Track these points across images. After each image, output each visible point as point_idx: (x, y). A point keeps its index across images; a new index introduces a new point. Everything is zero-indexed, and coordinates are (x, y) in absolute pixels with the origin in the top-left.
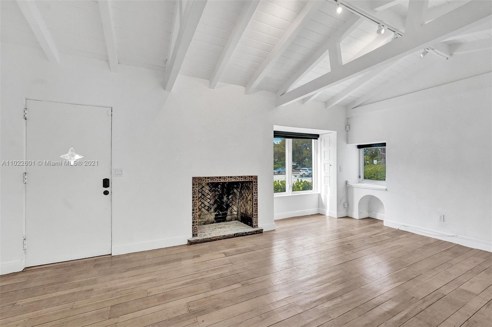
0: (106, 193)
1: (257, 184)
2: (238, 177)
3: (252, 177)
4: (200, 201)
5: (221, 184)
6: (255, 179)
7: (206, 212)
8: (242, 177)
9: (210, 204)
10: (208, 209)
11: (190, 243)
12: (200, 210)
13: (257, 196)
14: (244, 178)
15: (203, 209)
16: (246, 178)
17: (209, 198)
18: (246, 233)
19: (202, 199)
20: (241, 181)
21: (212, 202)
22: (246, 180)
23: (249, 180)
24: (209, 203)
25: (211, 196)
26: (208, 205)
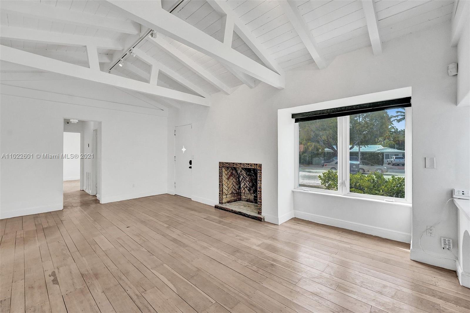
0: (190, 167)
1: (261, 173)
2: (245, 164)
3: (256, 165)
4: (243, 182)
5: (252, 169)
6: (259, 167)
7: (248, 192)
8: (248, 164)
9: (250, 186)
10: (249, 189)
11: (216, 207)
12: (244, 189)
13: (261, 184)
14: (251, 166)
15: (246, 189)
16: (251, 165)
17: (248, 181)
18: (247, 215)
19: (244, 180)
20: (247, 167)
21: (251, 184)
22: (252, 168)
23: (255, 167)
24: (249, 184)
25: (249, 179)
26: (248, 186)
